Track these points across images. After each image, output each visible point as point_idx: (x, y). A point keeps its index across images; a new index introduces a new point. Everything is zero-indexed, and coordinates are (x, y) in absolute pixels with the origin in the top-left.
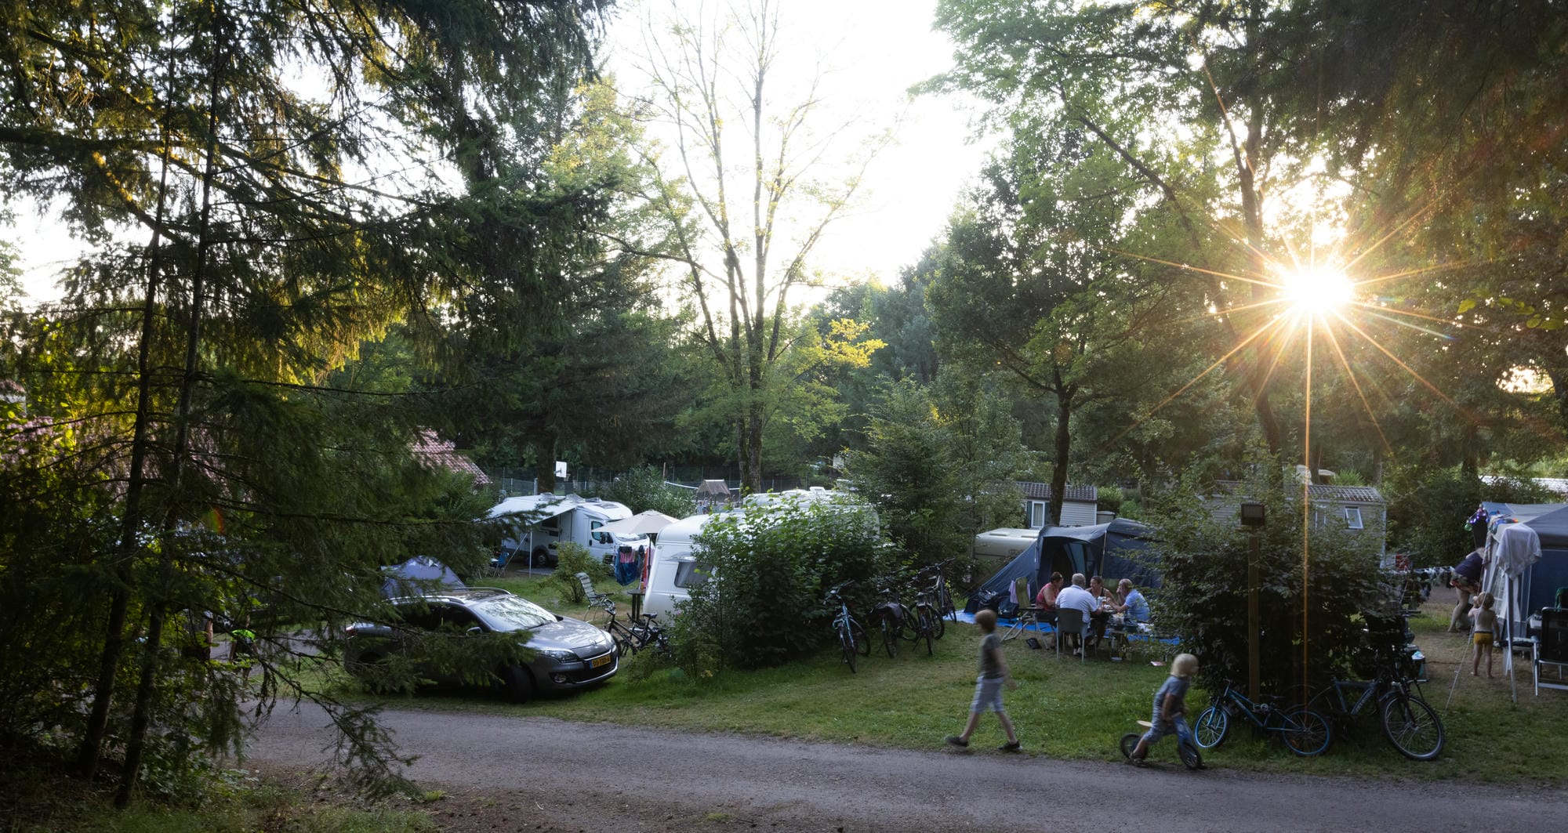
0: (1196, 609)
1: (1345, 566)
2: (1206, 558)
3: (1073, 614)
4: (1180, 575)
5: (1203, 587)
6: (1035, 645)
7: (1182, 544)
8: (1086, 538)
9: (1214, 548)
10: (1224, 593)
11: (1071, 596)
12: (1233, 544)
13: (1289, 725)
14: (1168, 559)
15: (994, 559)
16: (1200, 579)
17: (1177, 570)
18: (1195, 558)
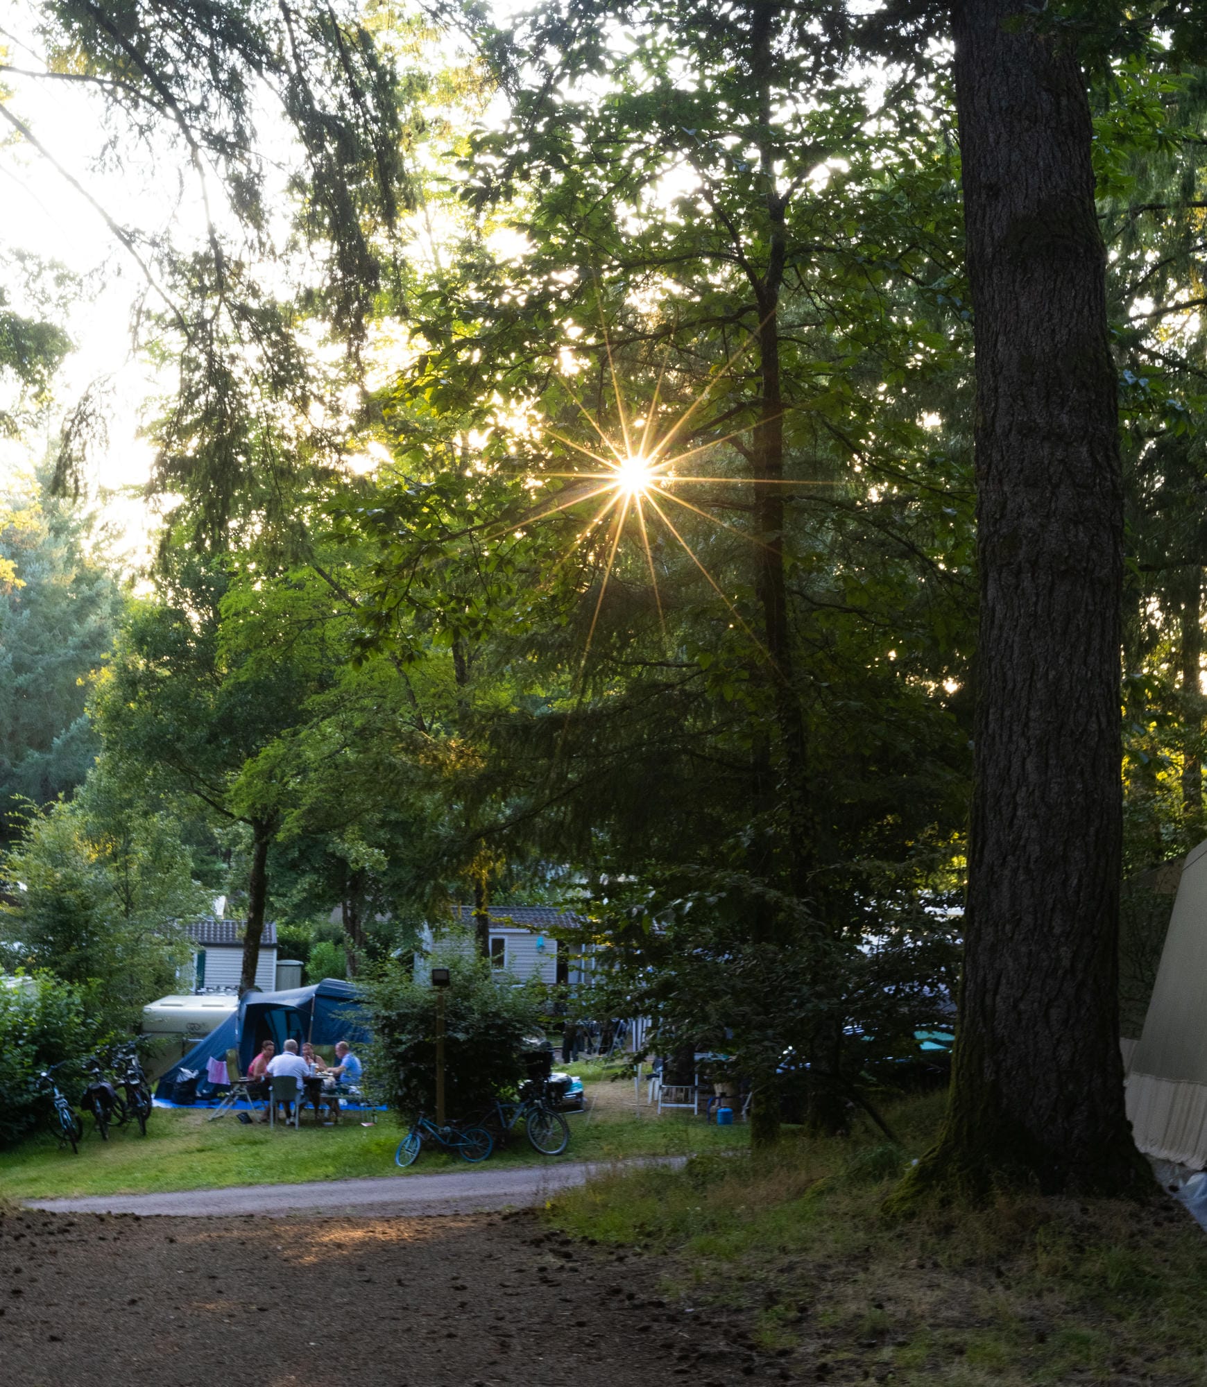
0: (398, 1057)
1: (505, 1014)
2: (406, 1015)
3: (287, 1082)
4: (386, 1031)
5: (404, 1037)
6: (246, 1119)
7: (388, 1004)
8: (293, 1003)
9: (414, 1006)
10: (420, 1042)
11: (284, 1063)
12: (426, 1001)
13: (464, 1141)
14: (378, 1017)
15: (170, 1036)
16: (402, 1033)
17: (384, 1026)
18: (398, 1015)
